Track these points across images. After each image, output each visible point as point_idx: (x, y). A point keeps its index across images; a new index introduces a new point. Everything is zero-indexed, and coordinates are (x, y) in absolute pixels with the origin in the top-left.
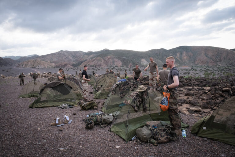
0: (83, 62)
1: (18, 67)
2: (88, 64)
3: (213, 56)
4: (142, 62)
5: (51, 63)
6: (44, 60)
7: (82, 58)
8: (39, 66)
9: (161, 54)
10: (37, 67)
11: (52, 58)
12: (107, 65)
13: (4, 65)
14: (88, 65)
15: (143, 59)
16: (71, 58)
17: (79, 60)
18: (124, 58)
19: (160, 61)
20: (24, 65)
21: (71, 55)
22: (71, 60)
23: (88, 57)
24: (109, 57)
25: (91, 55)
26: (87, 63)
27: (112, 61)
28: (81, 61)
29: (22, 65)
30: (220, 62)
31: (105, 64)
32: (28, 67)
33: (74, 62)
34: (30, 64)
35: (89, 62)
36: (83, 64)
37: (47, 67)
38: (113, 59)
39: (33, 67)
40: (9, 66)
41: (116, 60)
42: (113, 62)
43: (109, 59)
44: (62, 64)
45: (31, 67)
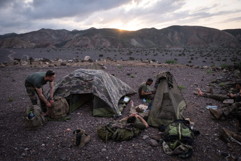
0: (67, 41)
2: (74, 43)
3: (205, 36)
4: (132, 42)
5: (31, 42)
6: (23, 40)
7: (66, 37)
8: (17, 45)
9: (152, 33)
10: (14, 47)
11: (32, 37)
12: (94, 45)
14: (73, 45)
15: (133, 39)
16: (54, 37)
17: (63, 40)
18: (113, 37)
19: (151, 42)
21: (54, 34)
22: (54, 39)
23: (73, 36)
24: (96, 36)
25: (76, 34)
26: (72, 43)
27: (99, 41)
28: (65, 40)
30: (212, 43)
31: (92, 44)
32: (3, 47)
33: (58, 41)
34: (5, 43)
35: (74, 42)
36: (67, 44)
37: (25, 47)
38: (100, 39)
39: (10, 46)
41: (105, 40)
42: (101, 42)
43: (96, 38)
44: (44, 44)
45: (7, 46)
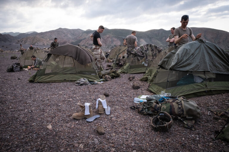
0: (82, 40)
1: (17, 43)
2: (87, 42)
3: (212, 38)
4: (141, 42)
5: (50, 40)
6: (43, 37)
7: (81, 36)
8: (39, 43)
9: (160, 34)
10: (36, 44)
11: (51, 35)
12: (106, 44)
13: (4, 41)
14: (87, 43)
15: (142, 39)
16: (70, 36)
17: (78, 38)
18: (123, 37)
19: (159, 42)
20: (23, 42)
21: (70, 33)
22: (70, 38)
23: (87, 35)
24: (108, 36)
25: (90, 33)
26: (86, 42)
27: (111, 40)
28: (80, 39)
29: (22, 42)
30: (219, 44)
31: (104, 43)
32: (27, 44)
33: (73, 40)
34: (29, 40)
35: (88, 40)
36: (81, 42)
37: (46, 44)
38: (111, 38)
39: (33, 43)
40: (9, 42)
41: (115, 39)
42: (112, 42)
43: (108, 38)
44: (61, 42)
45: (30, 43)
